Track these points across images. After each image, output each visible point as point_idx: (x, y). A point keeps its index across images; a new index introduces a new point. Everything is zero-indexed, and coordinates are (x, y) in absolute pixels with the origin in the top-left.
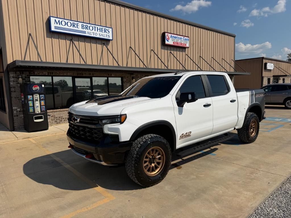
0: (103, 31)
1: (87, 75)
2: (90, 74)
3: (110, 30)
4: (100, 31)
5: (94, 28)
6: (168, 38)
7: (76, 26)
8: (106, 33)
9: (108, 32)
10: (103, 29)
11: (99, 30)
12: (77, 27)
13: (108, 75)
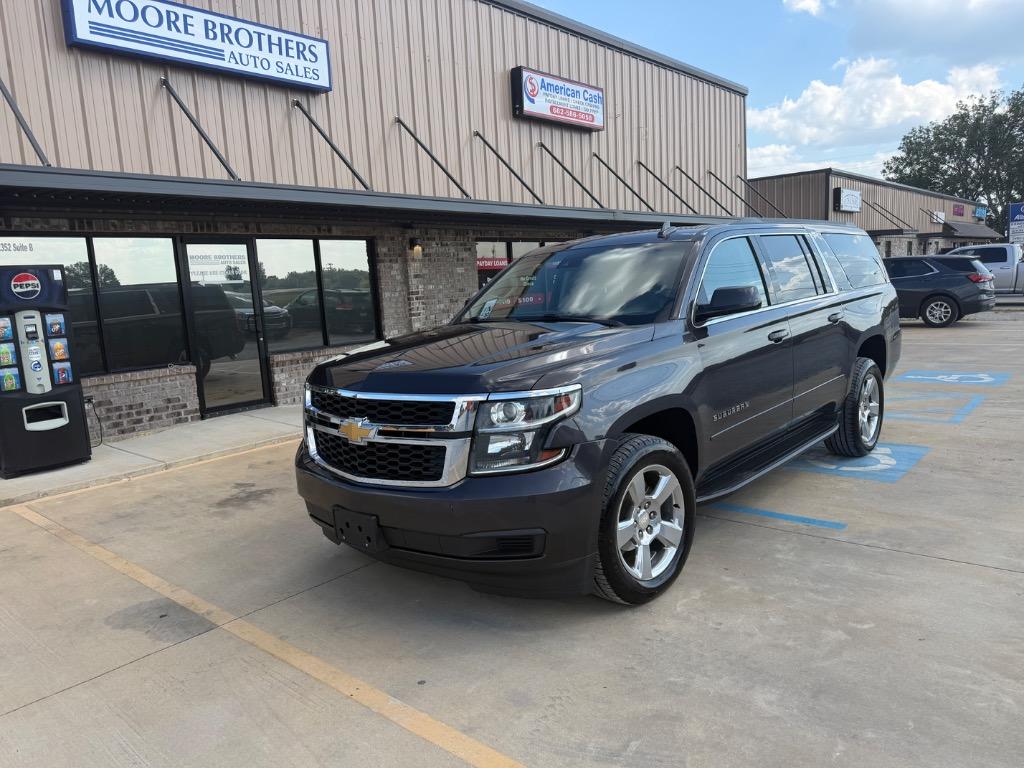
0: (291, 52)
1: (235, 230)
2: (247, 228)
3: (320, 48)
4: (281, 53)
5: (255, 37)
6: (533, 91)
7: (181, 24)
8: (305, 59)
9: (313, 59)
10: (290, 44)
11: (275, 49)
12: (186, 32)
13: (319, 229)
